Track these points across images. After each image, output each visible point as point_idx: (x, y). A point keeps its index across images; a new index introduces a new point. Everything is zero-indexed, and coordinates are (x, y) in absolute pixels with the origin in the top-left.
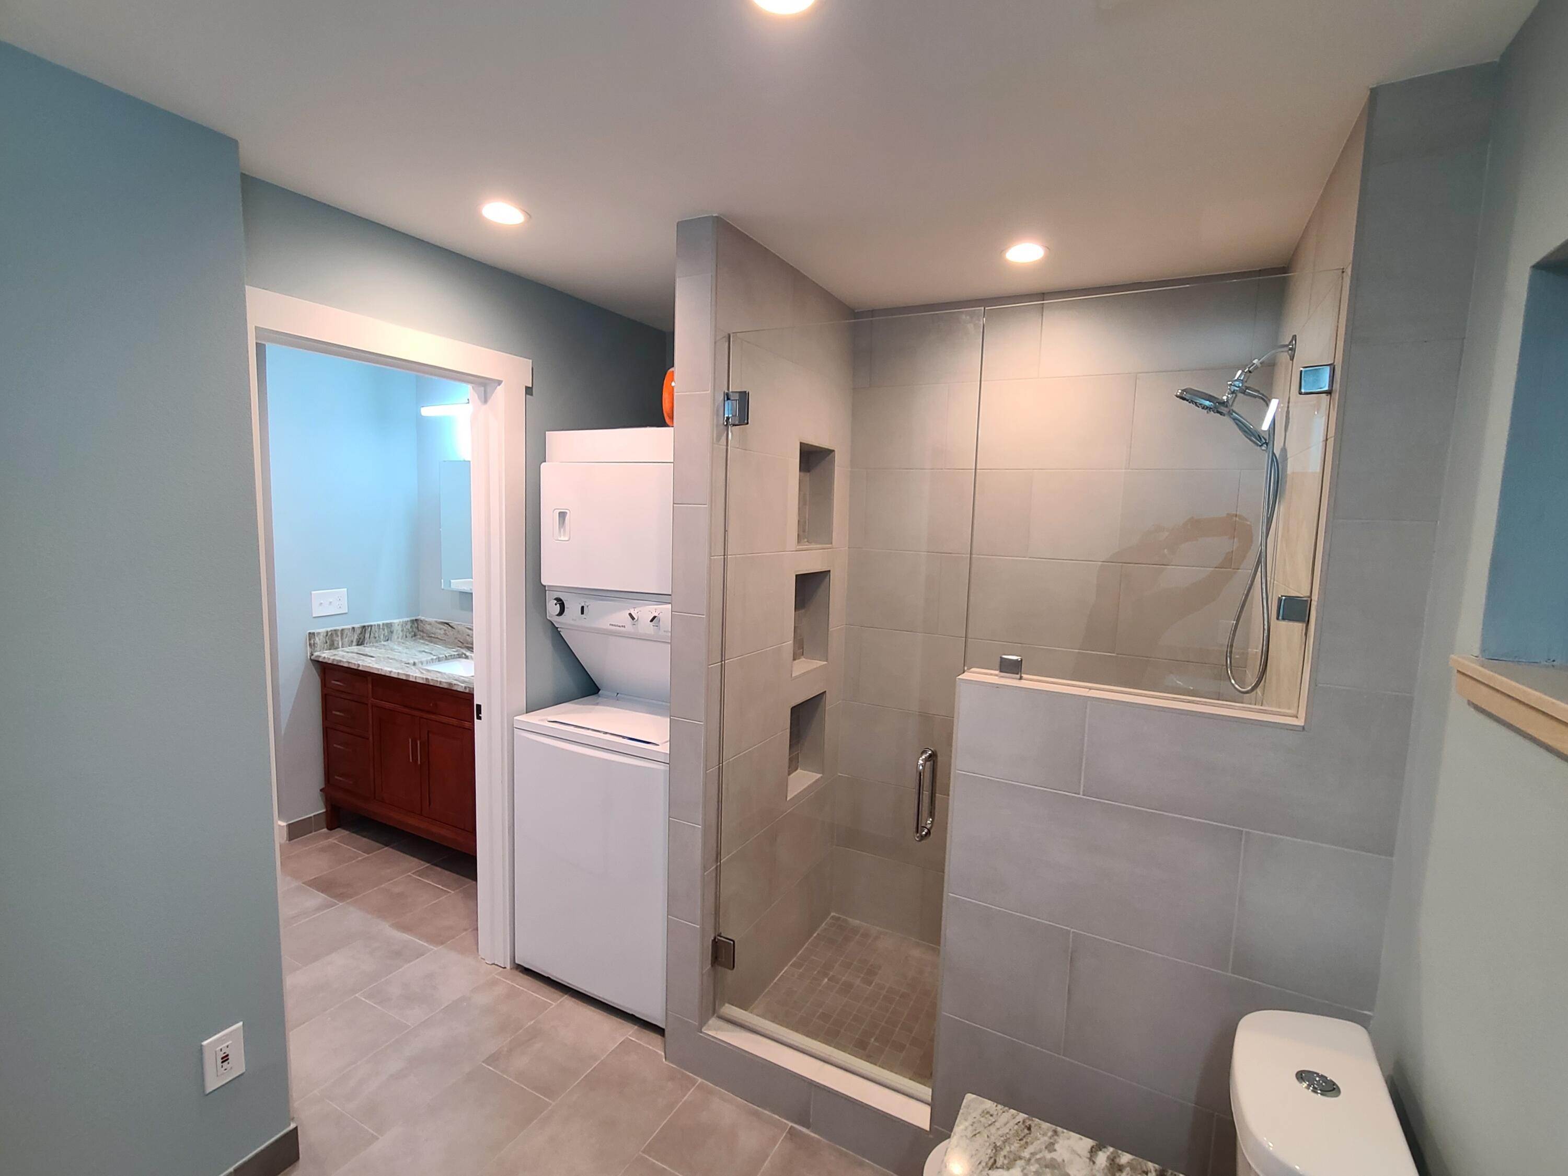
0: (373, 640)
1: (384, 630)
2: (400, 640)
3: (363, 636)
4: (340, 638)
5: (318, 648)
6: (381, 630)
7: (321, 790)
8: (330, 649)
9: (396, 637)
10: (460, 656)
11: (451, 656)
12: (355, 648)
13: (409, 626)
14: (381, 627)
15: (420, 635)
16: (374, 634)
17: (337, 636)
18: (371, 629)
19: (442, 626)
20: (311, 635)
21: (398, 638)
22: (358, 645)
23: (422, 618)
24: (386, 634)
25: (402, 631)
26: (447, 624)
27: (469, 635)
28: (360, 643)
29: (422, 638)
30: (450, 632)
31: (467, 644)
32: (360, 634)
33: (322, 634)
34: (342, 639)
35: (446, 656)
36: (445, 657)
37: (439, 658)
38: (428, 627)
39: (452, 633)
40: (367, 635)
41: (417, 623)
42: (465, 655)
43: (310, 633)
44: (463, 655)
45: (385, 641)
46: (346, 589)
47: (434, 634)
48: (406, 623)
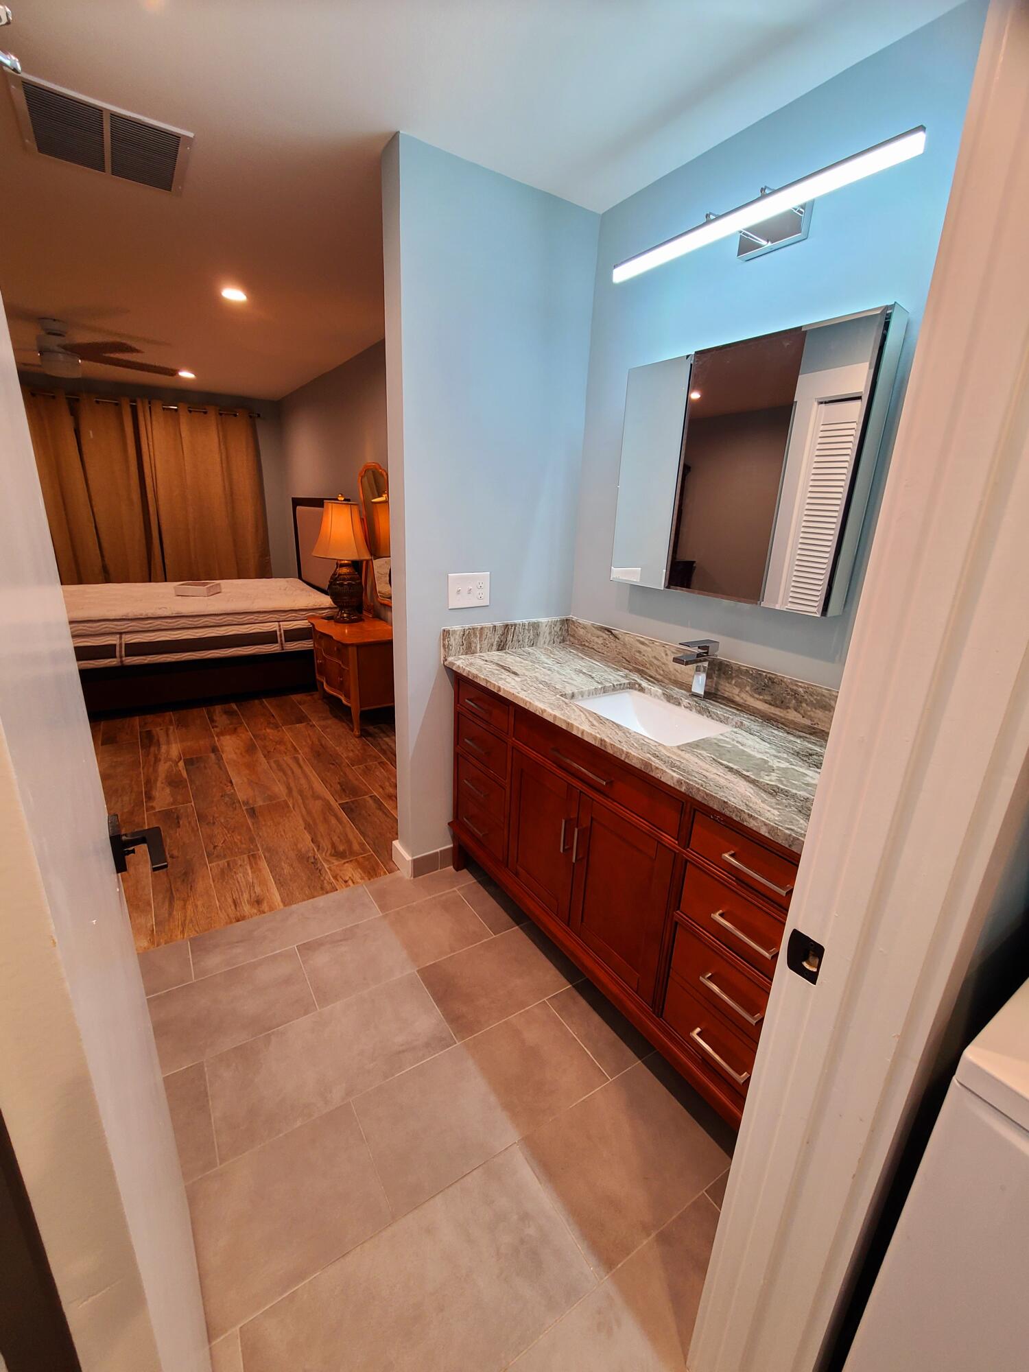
0: (516, 644)
1: (529, 630)
2: (546, 646)
3: (505, 638)
4: (478, 639)
5: (452, 652)
6: (526, 631)
7: (449, 824)
8: (466, 654)
9: (542, 643)
10: (632, 686)
11: (620, 685)
12: (495, 655)
13: (557, 629)
14: (527, 627)
15: (570, 641)
16: (518, 636)
17: (475, 636)
18: (515, 629)
19: (600, 633)
20: (446, 634)
21: (545, 643)
22: (498, 650)
23: (575, 618)
24: (531, 637)
25: (550, 633)
26: (609, 630)
27: (640, 652)
28: (501, 647)
29: (572, 645)
30: (612, 644)
31: (636, 664)
32: (502, 635)
33: (458, 633)
34: (481, 641)
35: (614, 686)
36: (612, 687)
37: (604, 688)
38: (581, 632)
39: (614, 645)
40: (510, 638)
41: (567, 624)
42: (640, 685)
43: (444, 630)
44: (637, 686)
45: (529, 646)
46: (489, 573)
47: (589, 643)
48: (555, 623)
